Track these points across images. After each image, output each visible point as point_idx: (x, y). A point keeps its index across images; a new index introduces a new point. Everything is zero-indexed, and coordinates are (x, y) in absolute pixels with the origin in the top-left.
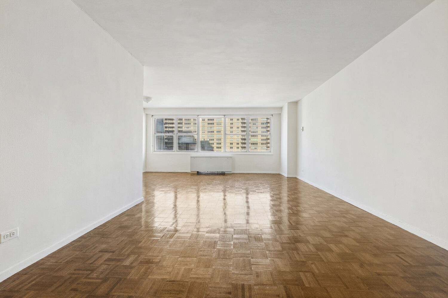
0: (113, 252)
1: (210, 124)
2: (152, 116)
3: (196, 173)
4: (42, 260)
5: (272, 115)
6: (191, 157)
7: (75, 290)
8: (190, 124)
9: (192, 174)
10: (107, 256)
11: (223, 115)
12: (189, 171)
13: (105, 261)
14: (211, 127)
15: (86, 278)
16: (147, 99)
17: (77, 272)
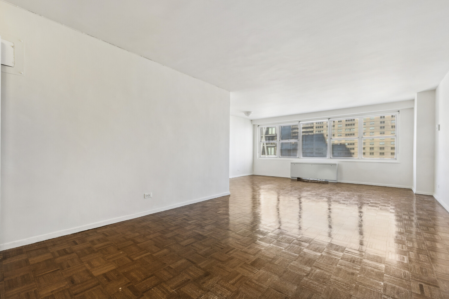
0: (189, 216)
1: (349, 125)
2: (258, 126)
3: (297, 179)
4: (162, 212)
5: (399, 111)
6: (291, 163)
7: (163, 225)
8: (323, 127)
9: (292, 180)
10: (185, 217)
11: (327, 119)
12: (290, 177)
13: (182, 219)
14: (350, 129)
15: (170, 223)
16: (247, 113)
17: (169, 220)
